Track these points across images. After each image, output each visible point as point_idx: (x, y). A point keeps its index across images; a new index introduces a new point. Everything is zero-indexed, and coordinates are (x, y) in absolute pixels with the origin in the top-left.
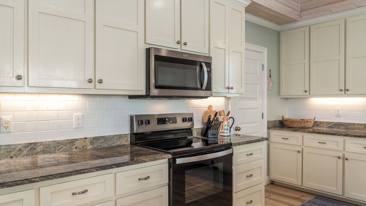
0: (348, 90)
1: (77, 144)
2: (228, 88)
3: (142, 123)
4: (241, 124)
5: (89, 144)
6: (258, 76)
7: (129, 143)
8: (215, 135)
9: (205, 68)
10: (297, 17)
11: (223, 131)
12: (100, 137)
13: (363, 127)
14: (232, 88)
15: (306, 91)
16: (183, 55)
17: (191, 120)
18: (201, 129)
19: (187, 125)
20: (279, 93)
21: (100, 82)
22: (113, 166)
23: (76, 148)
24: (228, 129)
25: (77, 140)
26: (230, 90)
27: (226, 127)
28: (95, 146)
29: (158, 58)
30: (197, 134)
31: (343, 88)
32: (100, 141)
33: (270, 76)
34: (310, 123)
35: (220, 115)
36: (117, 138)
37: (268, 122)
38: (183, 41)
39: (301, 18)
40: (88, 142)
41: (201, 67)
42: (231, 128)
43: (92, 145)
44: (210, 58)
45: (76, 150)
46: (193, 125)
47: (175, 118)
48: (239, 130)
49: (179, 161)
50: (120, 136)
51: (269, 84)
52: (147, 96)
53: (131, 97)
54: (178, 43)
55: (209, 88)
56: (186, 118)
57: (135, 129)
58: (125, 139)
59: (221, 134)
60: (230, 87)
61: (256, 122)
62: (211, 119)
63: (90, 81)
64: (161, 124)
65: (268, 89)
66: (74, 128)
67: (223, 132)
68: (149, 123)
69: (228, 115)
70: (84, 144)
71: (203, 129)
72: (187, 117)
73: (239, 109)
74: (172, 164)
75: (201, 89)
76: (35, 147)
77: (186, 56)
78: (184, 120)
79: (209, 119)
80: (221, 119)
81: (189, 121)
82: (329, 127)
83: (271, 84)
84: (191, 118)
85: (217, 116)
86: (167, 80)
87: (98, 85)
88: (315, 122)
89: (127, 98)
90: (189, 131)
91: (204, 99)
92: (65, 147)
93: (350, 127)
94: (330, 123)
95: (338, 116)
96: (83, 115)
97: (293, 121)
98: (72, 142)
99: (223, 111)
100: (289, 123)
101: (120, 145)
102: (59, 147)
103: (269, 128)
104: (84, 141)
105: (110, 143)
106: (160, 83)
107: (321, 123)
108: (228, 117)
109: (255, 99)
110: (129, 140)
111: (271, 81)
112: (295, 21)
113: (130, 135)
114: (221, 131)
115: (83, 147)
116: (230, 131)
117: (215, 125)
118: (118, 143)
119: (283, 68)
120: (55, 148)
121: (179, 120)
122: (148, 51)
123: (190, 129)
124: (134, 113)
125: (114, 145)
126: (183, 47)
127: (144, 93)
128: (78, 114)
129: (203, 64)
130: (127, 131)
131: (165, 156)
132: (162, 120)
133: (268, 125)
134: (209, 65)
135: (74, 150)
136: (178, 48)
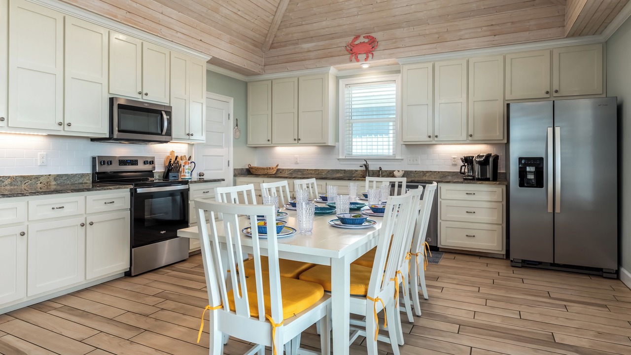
0: (299, 140)
1: (41, 180)
2: (188, 135)
3: (104, 164)
4: (205, 170)
5: (53, 180)
6: (224, 124)
7: (91, 182)
8: (175, 177)
9: (165, 117)
10: (261, 71)
11: (184, 174)
12: (63, 175)
13: (314, 172)
14: (192, 135)
15: (269, 141)
16: (145, 104)
17: (152, 162)
18: (163, 173)
19: (148, 167)
20: (246, 142)
21: (69, 125)
22: (85, 190)
23: (41, 183)
24: (189, 173)
25: (42, 176)
26: (190, 136)
27: (186, 171)
28: (59, 182)
29: (121, 107)
30: (159, 177)
31: (296, 138)
32: (63, 178)
33: (237, 126)
34: (273, 170)
35: (182, 160)
36: (80, 176)
37: (235, 169)
38: (144, 92)
39: (265, 72)
40: (51, 178)
41: (162, 115)
42: (192, 172)
43: (56, 181)
44: (171, 107)
45: (40, 185)
46: (154, 168)
47: (137, 161)
48: (203, 176)
49: (139, 190)
50: (83, 175)
51: (235, 133)
52: (110, 139)
53: (93, 140)
54: (140, 93)
55: (169, 133)
56: (147, 161)
57: (97, 169)
58: (87, 178)
59: (182, 177)
60: (190, 133)
61: (222, 169)
62: (172, 162)
63: (60, 124)
64: (122, 165)
65: (235, 138)
66: (39, 165)
67: (185, 176)
68: (111, 164)
69: (189, 159)
70: (48, 180)
71: (164, 172)
72: (149, 160)
73: (203, 156)
74: (133, 193)
75: (161, 134)
76: (3, 180)
77: (146, 105)
78: (145, 163)
79: (170, 162)
80: (182, 162)
81: (150, 164)
82: (289, 174)
83: (238, 133)
84: (152, 161)
85: (177, 160)
86: (130, 124)
87: (67, 128)
88: (278, 170)
89: (89, 141)
90: (150, 173)
91: (165, 144)
92: (30, 182)
93: (305, 173)
94: (290, 170)
95: (297, 163)
96: (47, 154)
97: (257, 169)
98: (37, 178)
99: (185, 156)
100: (254, 170)
101: (82, 183)
102: (25, 182)
103: (235, 176)
104: (48, 178)
105: (72, 181)
106: (122, 128)
107: (283, 170)
108: (190, 162)
109: (221, 147)
110: (91, 178)
111: (237, 130)
112: (258, 74)
113: (91, 174)
114: (182, 174)
115: (47, 183)
116: (191, 175)
117: (176, 167)
118: (81, 181)
119: (250, 118)
120: (21, 182)
121: (140, 163)
122: (112, 100)
123: (152, 171)
124: (96, 155)
125: (76, 182)
126: (145, 97)
127: (108, 136)
128: (42, 153)
129: (163, 113)
130: (89, 170)
131: (128, 186)
132: (123, 162)
133: (234, 172)
134: (169, 113)
135: (39, 184)
136: (139, 98)
